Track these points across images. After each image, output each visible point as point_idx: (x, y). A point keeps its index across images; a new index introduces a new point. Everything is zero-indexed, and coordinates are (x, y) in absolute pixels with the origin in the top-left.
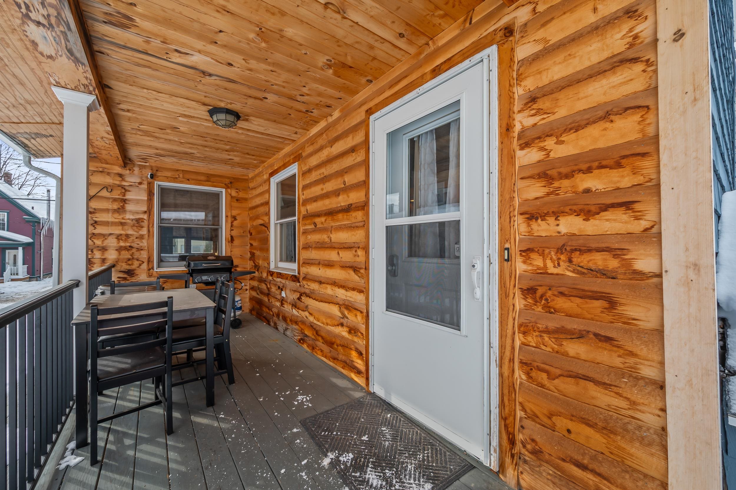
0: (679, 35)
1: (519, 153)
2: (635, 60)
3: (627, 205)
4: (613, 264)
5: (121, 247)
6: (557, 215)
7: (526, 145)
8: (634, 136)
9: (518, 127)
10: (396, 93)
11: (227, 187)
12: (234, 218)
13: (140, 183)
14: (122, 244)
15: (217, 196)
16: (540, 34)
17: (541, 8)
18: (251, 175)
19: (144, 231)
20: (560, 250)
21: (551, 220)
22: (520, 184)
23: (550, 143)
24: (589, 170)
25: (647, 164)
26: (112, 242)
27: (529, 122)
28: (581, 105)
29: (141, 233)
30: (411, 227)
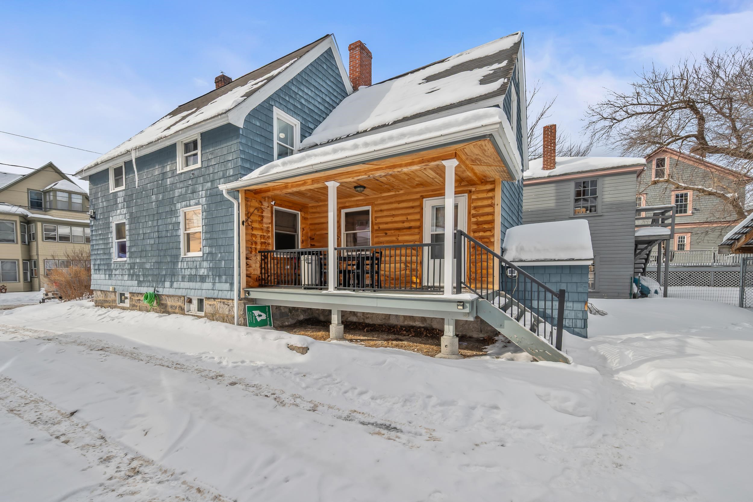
0: (497, 205)
1: (472, 219)
2: (492, 206)
3: (490, 230)
4: (488, 240)
5: (262, 242)
6: (479, 232)
7: (473, 217)
8: (491, 219)
9: (472, 213)
10: (435, 194)
11: (301, 211)
12: (303, 229)
13: (268, 207)
14: (262, 240)
15: (295, 216)
16: (477, 195)
17: (477, 190)
18: (310, 205)
19: (270, 234)
20: (480, 238)
21: (478, 233)
22: (472, 225)
23: (478, 218)
24: (485, 224)
25: (493, 224)
26: (259, 240)
27: (474, 212)
28: (484, 212)
29: (269, 235)
30: (436, 234)
